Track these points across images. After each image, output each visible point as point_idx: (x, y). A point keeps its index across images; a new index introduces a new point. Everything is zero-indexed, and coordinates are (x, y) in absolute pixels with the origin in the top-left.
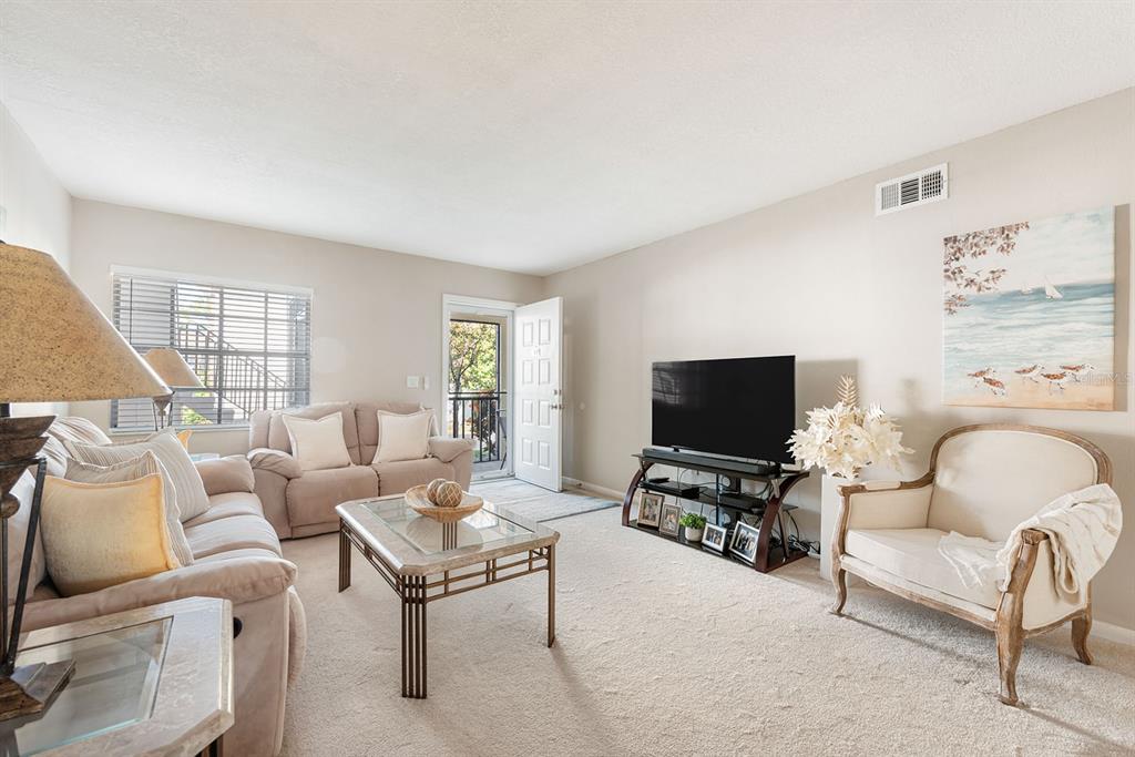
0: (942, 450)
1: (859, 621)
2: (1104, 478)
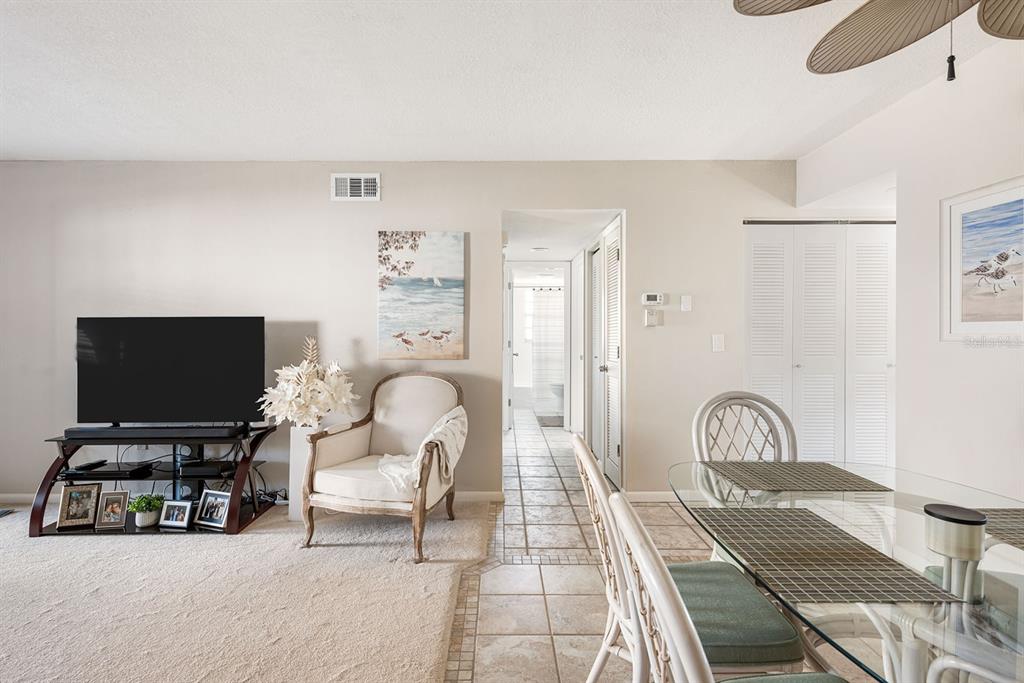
0: (378, 393)
1: (324, 546)
2: (460, 402)
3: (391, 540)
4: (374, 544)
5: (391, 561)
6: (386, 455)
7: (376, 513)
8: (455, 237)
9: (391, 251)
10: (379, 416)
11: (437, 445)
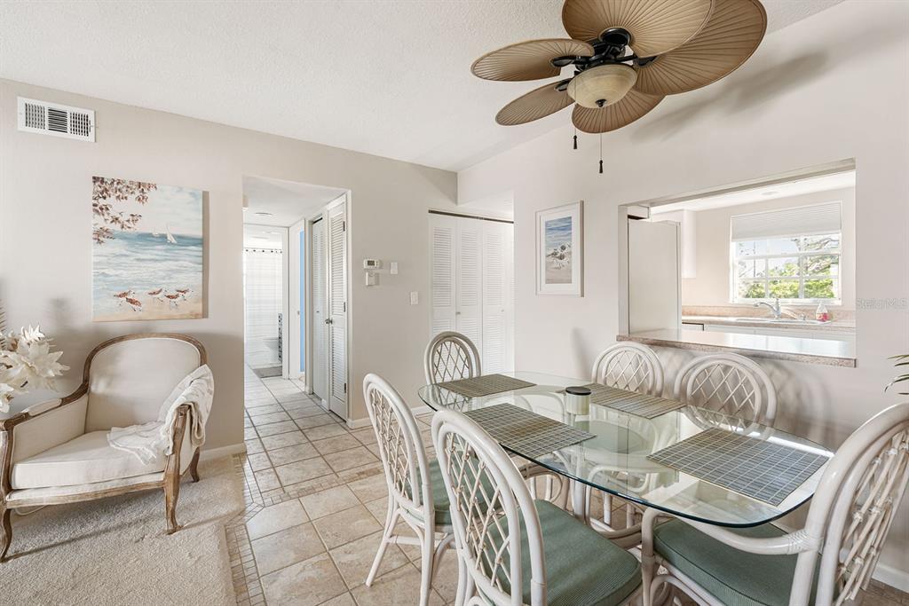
0: (94, 362)
2: (203, 361)
3: (128, 520)
4: (107, 531)
5: (136, 542)
6: (113, 429)
7: (114, 494)
8: (193, 194)
9: (111, 200)
10: (99, 387)
11: (190, 407)
